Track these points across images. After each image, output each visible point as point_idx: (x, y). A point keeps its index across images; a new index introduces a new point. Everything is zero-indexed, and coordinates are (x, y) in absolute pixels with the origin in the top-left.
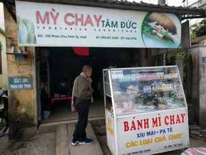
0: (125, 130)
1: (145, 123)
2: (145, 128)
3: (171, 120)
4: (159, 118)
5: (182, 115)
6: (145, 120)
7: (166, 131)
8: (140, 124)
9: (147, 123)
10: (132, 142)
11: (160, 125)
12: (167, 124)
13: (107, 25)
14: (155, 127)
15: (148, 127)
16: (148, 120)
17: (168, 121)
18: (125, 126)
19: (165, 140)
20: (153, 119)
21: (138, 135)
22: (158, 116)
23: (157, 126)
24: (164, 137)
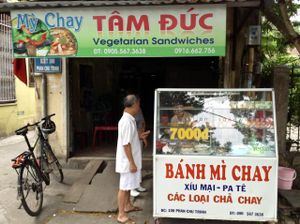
0: (168, 176)
1: (199, 171)
3: (244, 173)
4: (224, 167)
5: (264, 168)
7: (235, 188)
8: (190, 171)
9: (203, 171)
10: (177, 195)
11: (224, 178)
12: (236, 178)
14: (215, 180)
15: (203, 177)
16: (203, 166)
17: (239, 174)
18: (168, 171)
19: (231, 201)
20: (212, 167)
21: (187, 186)
22: (221, 164)
23: (219, 178)
24: (229, 197)
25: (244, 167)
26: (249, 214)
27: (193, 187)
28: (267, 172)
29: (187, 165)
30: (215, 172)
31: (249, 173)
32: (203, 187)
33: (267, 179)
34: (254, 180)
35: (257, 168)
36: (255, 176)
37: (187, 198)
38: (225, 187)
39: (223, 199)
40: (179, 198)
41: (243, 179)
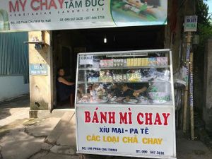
0: (86, 121)
1: (110, 117)
2: (110, 122)
3: (147, 119)
4: (130, 114)
5: (164, 115)
6: (110, 113)
7: (140, 131)
8: (103, 117)
9: (113, 117)
10: (93, 136)
11: (130, 123)
12: (140, 123)
13: (70, 6)
14: (123, 124)
15: (114, 122)
16: (114, 113)
17: (143, 119)
18: (87, 117)
19: (137, 142)
20: (121, 114)
21: (101, 129)
22: (128, 112)
23: (126, 123)
24: (135, 138)
25: (146, 114)
26: (152, 152)
27: (106, 130)
28: (166, 118)
29: (101, 113)
30: (123, 118)
31: (150, 119)
32: (114, 130)
33: (166, 124)
34: (155, 124)
35: (158, 115)
36: (156, 121)
37: (102, 139)
38: (131, 130)
39: (130, 140)
40: (95, 138)
41: (147, 123)
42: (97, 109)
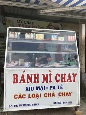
0: (14, 82)
1: (35, 78)
2: (35, 82)
3: (62, 78)
4: (50, 75)
6: (35, 75)
10: (20, 95)
14: (45, 83)
15: (38, 82)
19: (54, 96)
23: (47, 82)
25: (62, 75)
26: (64, 103)
27: (31, 89)
28: (74, 77)
29: (28, 75)
30: (45, 78)
31: (64, 78)
32: (38, 88)
33: (74, 81)
35: (69, 74)
38: (51, 87)
39: (49, 95)
41: (62, 81)
42: (24, 71)
